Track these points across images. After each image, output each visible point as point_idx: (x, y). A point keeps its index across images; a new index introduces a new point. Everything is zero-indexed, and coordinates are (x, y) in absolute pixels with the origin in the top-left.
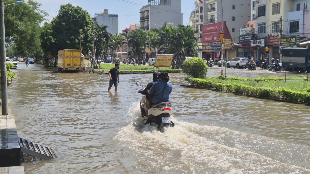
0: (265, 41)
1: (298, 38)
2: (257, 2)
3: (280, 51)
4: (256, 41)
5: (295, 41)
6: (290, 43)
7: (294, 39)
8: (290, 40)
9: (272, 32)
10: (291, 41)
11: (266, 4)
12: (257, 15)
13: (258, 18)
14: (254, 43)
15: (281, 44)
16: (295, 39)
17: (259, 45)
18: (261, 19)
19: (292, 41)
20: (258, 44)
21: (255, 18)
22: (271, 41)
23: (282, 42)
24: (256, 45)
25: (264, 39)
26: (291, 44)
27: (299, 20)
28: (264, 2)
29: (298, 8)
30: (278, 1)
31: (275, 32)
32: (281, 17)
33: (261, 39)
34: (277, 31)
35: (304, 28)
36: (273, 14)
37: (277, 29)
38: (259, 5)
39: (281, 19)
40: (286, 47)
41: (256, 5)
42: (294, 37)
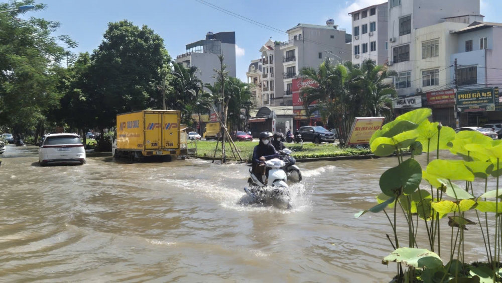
0: (422, 100)
1: (496, 91)
2: (392, 41)
3: (455, 114)
4: (403, 99)
5: (491, 98)
6: (481, 100)
7: (488, 93)
8: (481, 94)
9: (424, 85)
10: (482, 96)
11: (410, 42)
12: (393, 61)
13: (395, 64)
14: (399, 103)
15: (460, 103)
16: (492, 93)
17: (410, 106)
18: (400, 67)
19: (484, 97)
20: (407, 104)
21: (389, 64)
22: (434, 98)
23: (461, 98)
24: (404, 106)
25: (420, 96)
26: (482, 102)
27: (477, 64)
28: (405, 39)
29: (469, 47)
30: (434, 37)
31: (428, 85)
32: (456, 59)
33: (413, 95)
34: (433, 84)
35: (486, 76)
36: (423, 58)
37: (433, 80)
38: (396, 44)
39: (456, 62)
40: (471, 106)
41: (390, 45)
42: (490, 90)
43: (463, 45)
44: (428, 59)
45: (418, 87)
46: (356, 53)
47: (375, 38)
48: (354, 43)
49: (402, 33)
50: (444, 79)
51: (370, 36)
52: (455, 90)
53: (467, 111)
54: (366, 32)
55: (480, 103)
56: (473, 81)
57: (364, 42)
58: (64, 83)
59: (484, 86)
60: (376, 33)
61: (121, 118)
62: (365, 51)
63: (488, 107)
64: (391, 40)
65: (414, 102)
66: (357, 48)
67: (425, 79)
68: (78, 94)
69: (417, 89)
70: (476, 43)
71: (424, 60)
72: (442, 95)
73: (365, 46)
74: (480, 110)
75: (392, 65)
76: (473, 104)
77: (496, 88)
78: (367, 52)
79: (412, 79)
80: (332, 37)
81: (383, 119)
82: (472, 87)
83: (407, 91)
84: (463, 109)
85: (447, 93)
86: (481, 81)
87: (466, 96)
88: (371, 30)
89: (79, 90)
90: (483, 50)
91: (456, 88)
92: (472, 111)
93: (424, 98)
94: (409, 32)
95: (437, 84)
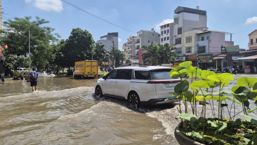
3: (198, 63)
4: (179, 58)
5: (210, 58)
6: (207, 58)
8: (207, 56)
9: (186, 53)
11: (182, 37)
14: (177, 59)
15: (199, 59)
16: (211, 56)
17: (181, 60)
18: (178, 46)
20: (180, 59)
21: (174, 45)
22: (190, 57)
23: (200, 58)
24: (179, 60)
27: (206, 45)
28: (180, 36)
29: (203, 39)
30: (190, 35)
31: (188, 53)
32: (198, 43)
33: (182, 56)
34: (189, 52)
35: (209, 50)
36: (186, 43)
37: (189, 51)
38: (177, 38)
39: (198, 45)
40: (203, 61)
41: (174, 38)
42: (210, 55)
43: (201, 38)
44: (188, 43)
45: (184, 53)
46: (162, 41)
47: (169, 35)
48: (161, 37)
49: (178, 34)
50: (194, 50)
51: (167, 34)
52: (198, 55)
53: (202, 62)
54: (166, 33)
55: (207, 60)
56: (204, 51)
57: (165, 37)
58: (56, 50)
59: (208, 53)
60: (169, 34)
61: (76, 63)
62: (165, 40)
63: (209, 61)
64: (175, 36)
65: (183, 59)
66: (162, 39)
67: (187, 50)
68: (61, 54)
69: (184, 54)
70: (205, 38)
71: (186, 44)
72: (193, 56)
73: (165, 38)
74: (207, 62)
75: (175, 45)
76: (204, 60)
77: (213, 54)
78: (166, 40)
79: (182, 50)
80: (153, 35)
81: (172, 65)
82: (204, 54)
83: (180, 55)
84: (200, 62)
85: (194, 56)
86: (207, 51)
87: (202, 57)
88: (167, 33)
89: (61, 53)
90: (208, 40)
91: (198, 54)
92: (203, 62)
93: (186, 57)
94: (181, 33)
95: (191, 52)
